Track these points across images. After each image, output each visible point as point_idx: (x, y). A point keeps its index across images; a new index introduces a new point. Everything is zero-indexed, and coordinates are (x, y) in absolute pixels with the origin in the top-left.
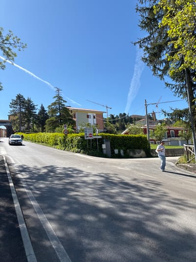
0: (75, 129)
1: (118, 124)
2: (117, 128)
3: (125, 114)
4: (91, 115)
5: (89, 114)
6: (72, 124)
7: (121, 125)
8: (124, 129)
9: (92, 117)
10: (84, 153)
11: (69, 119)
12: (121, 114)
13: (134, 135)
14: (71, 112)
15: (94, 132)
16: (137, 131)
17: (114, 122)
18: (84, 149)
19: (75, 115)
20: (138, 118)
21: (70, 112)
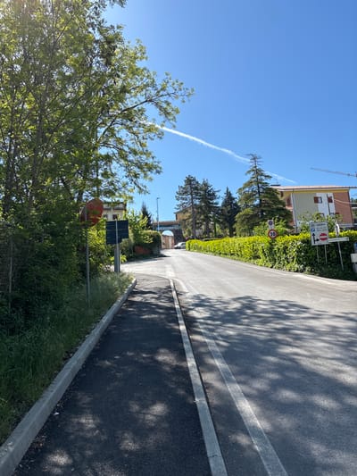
0: (291, 228)
4: (324, 196)
5: (318, 195)
6: (284, 217)
9: (325, 200)
10: (312, 273)
11: (279, 209)
14: (282, 196)
15: (331, 230)
18: (311, 265)
19: (289, 200)
21: (279, 196)
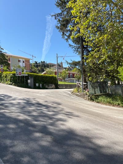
0: (9, 69)
1: (39, 68)
2: (39, 70)
3: (44, 62)
4: (22, 60)
5: (20, 59)
6: (7, 65)
7: (41, 68)
8: (43, 71)
9: (22, 62)
10: (15, 85)
11: (5, 62)
12: (42, 62)
13: (49, 75)
14: (7, 57)
15: (23, 72)
16: (51, 73)
17: (37, 66)
18: (15, 83)
19: (9, 59)
20: (53, 65)
21: (6, 57)
